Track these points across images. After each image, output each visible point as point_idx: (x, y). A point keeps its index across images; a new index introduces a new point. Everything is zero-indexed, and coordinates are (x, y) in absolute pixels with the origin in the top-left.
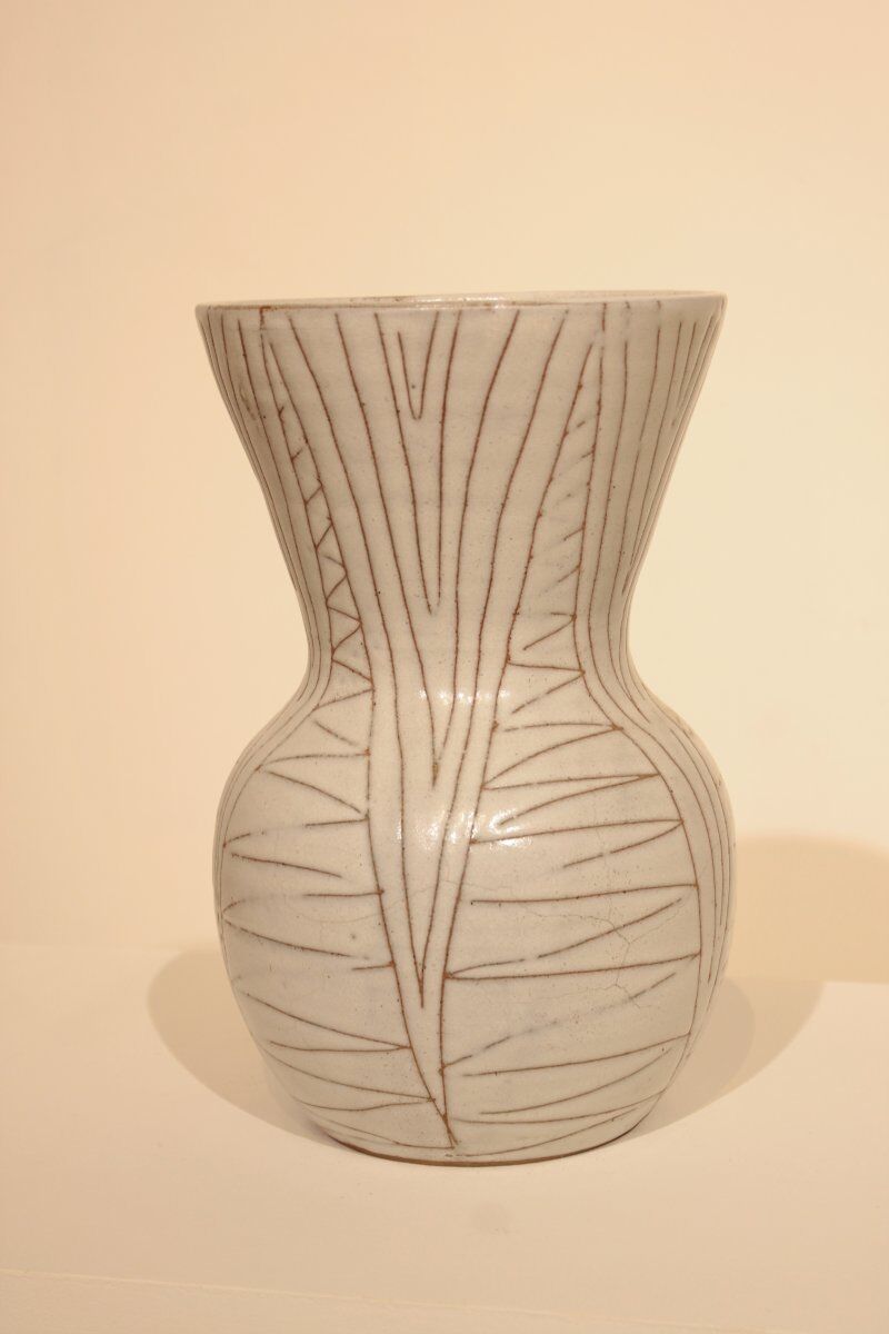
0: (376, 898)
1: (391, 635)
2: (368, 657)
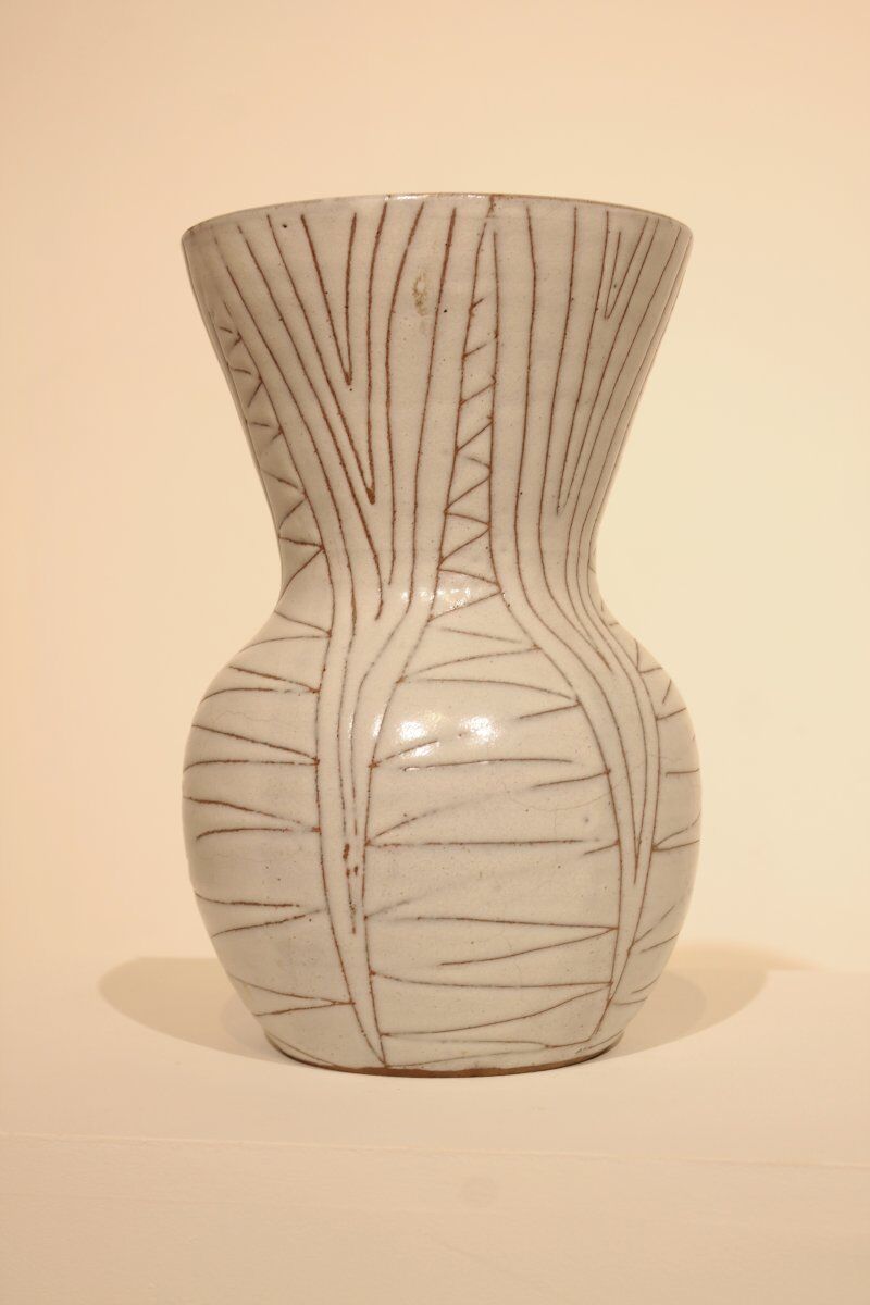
0: (605, 777)
1: (519, 536)
2: (493, 562)
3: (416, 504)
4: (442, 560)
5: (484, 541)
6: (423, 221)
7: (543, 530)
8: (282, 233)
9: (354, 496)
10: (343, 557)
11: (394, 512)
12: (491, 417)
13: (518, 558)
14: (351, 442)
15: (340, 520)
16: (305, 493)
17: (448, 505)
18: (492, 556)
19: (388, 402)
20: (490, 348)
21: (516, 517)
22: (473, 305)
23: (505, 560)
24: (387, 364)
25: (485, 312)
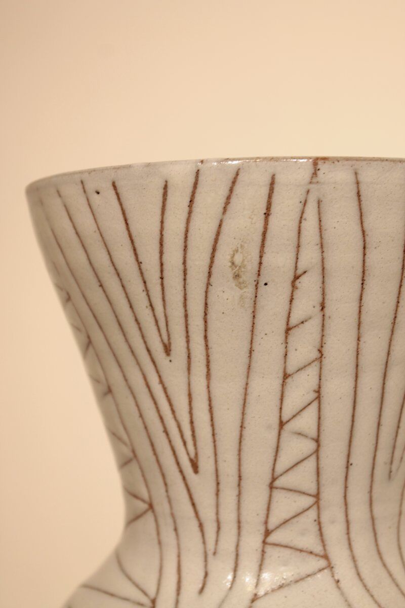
1: (349, 506)
2: (321, 535)
3: (240, 477)
4: (268, 533)
5: (312, 514)
6: (238, 189)
7: (375, 496)
8: (95, 199)
9: (178, 463)
10: (170, 521)
11: (218, 484)
12: (318, 391)
13: (348, 528)
14: (173, 412)
15: (166, 484)
16: (134, 451)
17: (274, 479)
18: (320, 529)
19: (208, 375)
20: (316, 322)
21: (346, 487)
22: (296, 277)
23: (334, 531)
24: (206, 337)
25: (309, 285)
